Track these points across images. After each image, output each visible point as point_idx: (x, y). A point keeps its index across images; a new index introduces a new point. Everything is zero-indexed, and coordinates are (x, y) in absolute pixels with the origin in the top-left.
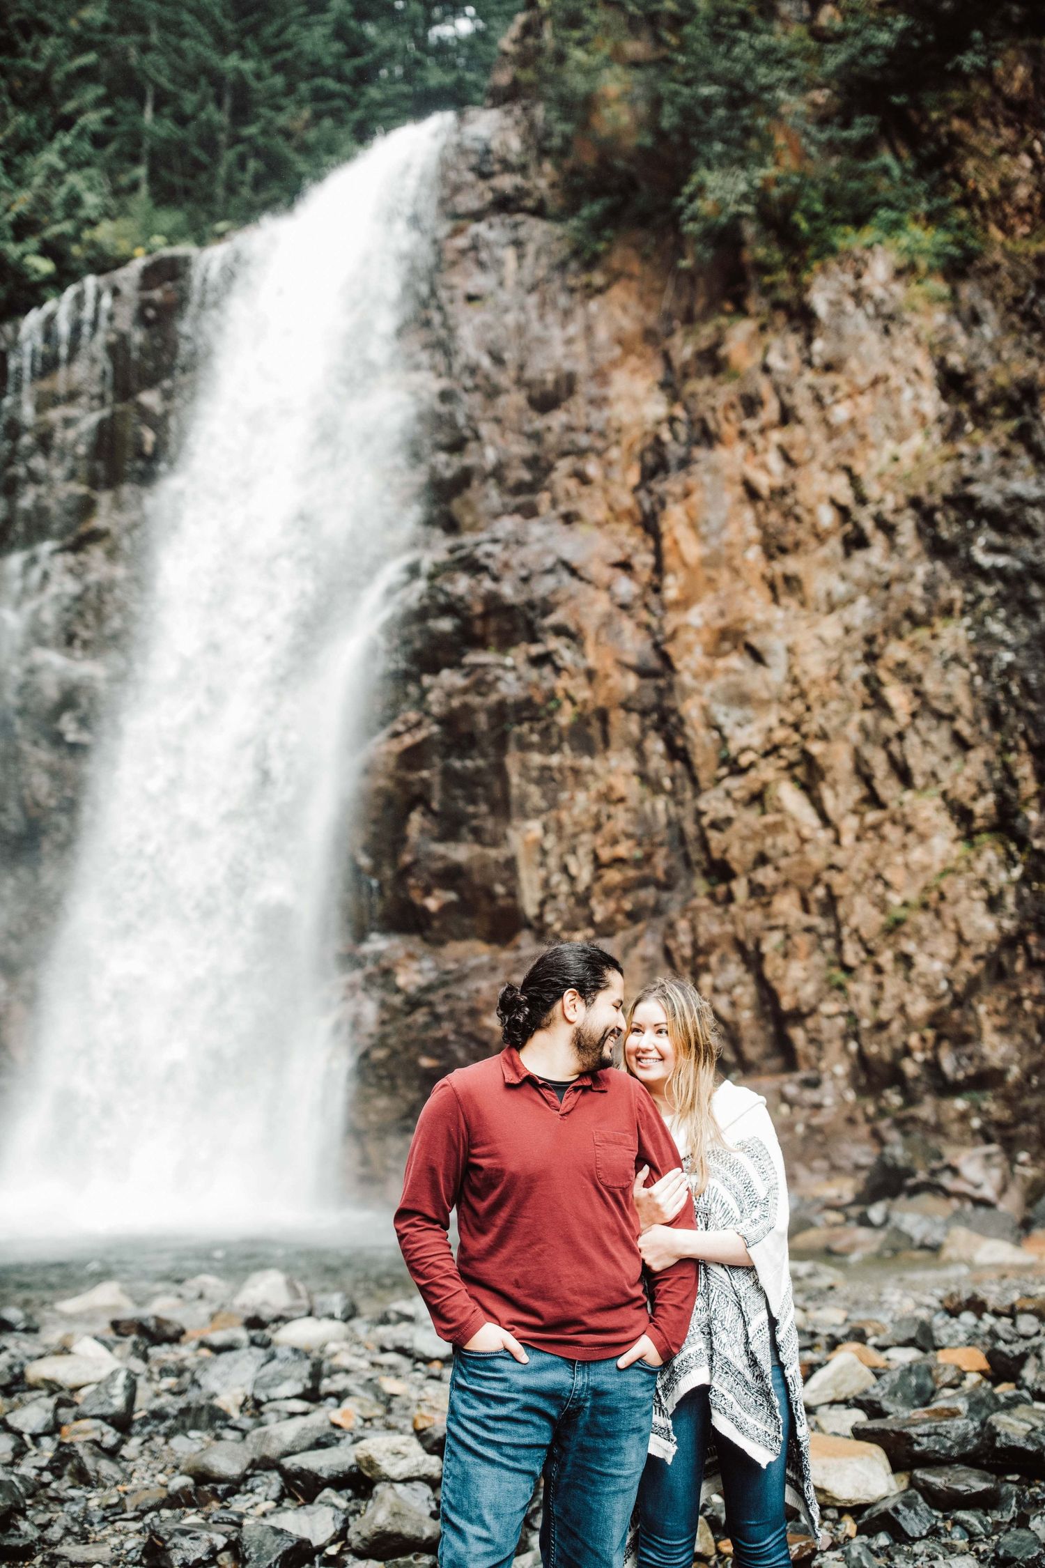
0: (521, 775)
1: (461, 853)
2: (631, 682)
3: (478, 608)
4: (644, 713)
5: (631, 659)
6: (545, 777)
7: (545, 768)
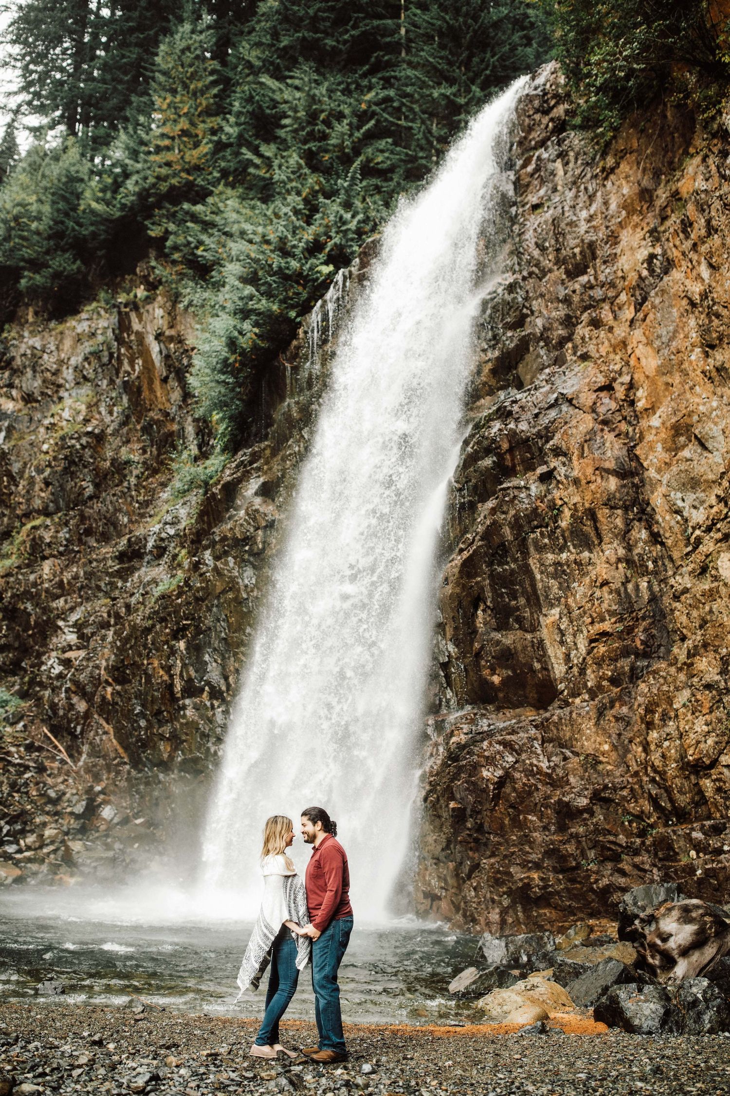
0: (542, 573)
1: (509, 639)
2: (613, 483)
3: (505, 446)
4: (626, 509)
5: (611, 465)
6: (559, 571)
7: (558, 564)
